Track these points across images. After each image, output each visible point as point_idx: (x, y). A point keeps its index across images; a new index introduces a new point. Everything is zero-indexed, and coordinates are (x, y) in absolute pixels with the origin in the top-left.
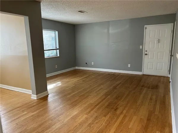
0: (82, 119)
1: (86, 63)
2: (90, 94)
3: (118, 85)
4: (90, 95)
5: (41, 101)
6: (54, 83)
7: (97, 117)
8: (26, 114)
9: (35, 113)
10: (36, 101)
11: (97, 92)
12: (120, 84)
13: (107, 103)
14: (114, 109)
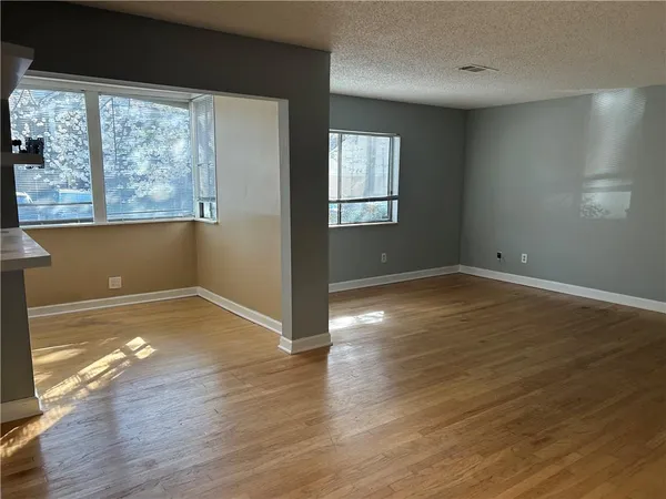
0: (400, 444)
1: (499, 256)
2: (469, 371)
3: (605, 355)
4: (467, 375)
5: (303, 361)
6: (352, 313)
7: (452, 448)
8: (248, 389)
9: (271, 392)
10: (290, 357)
11: (497, 366)
12: (614, 351)
13: (517, 414)
14: (531, 439)
